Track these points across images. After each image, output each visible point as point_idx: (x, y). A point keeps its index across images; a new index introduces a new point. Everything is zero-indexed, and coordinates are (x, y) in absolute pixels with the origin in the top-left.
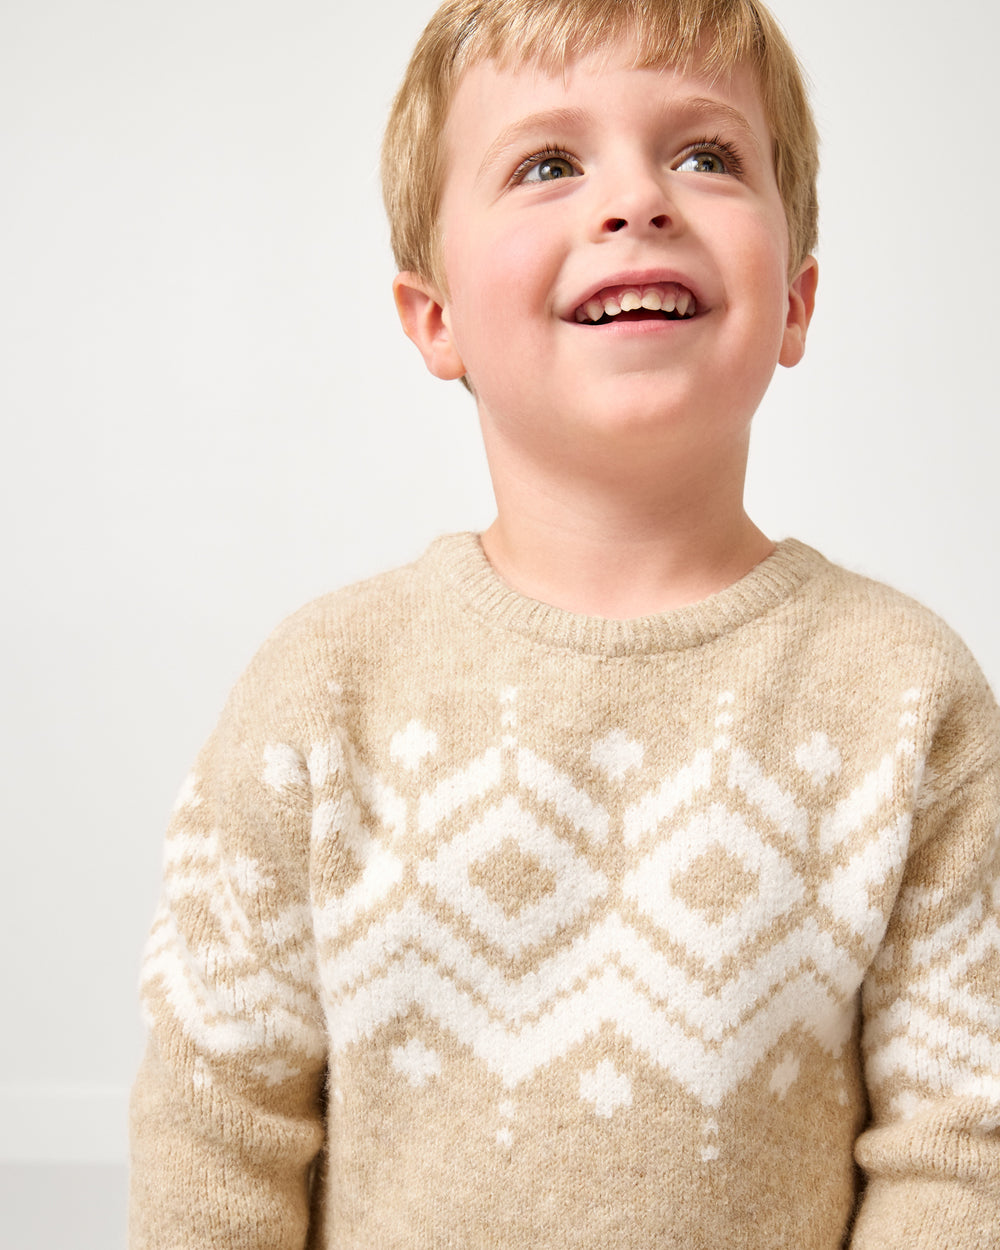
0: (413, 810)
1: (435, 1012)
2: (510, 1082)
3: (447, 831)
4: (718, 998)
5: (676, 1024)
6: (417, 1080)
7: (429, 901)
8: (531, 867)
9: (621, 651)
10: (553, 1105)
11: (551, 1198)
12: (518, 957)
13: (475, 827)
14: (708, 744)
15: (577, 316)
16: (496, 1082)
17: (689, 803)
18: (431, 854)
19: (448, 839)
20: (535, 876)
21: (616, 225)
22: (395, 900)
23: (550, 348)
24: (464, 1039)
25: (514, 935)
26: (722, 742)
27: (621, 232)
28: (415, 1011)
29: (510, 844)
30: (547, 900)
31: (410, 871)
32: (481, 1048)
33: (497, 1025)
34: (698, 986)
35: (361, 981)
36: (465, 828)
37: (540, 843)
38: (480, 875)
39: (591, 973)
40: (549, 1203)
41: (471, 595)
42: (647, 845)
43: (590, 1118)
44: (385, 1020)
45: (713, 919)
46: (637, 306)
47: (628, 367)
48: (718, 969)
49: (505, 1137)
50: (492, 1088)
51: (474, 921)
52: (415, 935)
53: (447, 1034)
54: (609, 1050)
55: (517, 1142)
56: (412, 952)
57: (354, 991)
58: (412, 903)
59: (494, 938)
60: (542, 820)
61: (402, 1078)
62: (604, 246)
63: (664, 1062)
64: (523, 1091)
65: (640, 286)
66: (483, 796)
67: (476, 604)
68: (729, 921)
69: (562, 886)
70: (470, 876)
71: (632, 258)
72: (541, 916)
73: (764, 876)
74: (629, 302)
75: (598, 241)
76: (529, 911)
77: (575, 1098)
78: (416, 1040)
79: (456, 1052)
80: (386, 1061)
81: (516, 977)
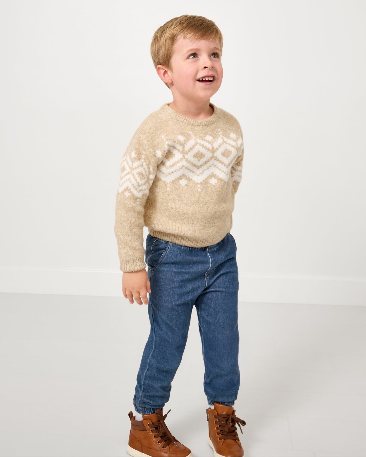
0: (184, 148)
1: (186, 175)
2: (199, 182)
3: (190, 150)
4: (228, 168)
5: (222, 172)
6: (183, 185)
7: (187, 160)
8: (202, 154)
9: (205, 125)
10: (206, 184)
11: (208, 197)
12: (199, 166)
13: (194, 149)
14: (220, 136)
15: (199, 80)
16: (196, 183)
17: (221, 143)
18: (187, 154)
19: (190, 152)
20: (202, 155)
21: (205, 67)
22: (181, 160)
23: (195, 84)
24: (191, 178)
25: (198, 163)
26: (221, 136)
27: (206, 68)
28: (184, 175)
29: (199, 151)
30: (204, 158)
31: (184, 156)
32: (193, 179)
33: (196, 175)
34: (225, 167)
35: (175, 171)
36: (192, 150)
37: (203, 150)
38: (194, 156)
39: (210, 167)
40: (207, 197)
41: (178, 119)
42: (217, 149)
43: (212, 185)
44: (179, 176)
45: (227, 158)
46: (208, 79)
47: (205, 89)
48: (228, 165)
49: (199, 190)
50: (196, 184)
51: (194, 162)
52: (184, 165)
53: (188, 178)
54: (213, 176)
55: (201, 191)
56: (184, 167)
57: (174, 173)
58: (184, 160)
59: (196, 164)
60: (203, 147)
61: (181, 185)
62: (204, 71)
63: (221, 177)
64: (201, 183)
65: (208, 77)
66: (194, 145)
67: (180, 120)
68: (229, 158)
69: (206, 156)
70: (193, 156)
71: (208, 73)
72: (203, 160)
73: (232, 152)
74: (207, 79)
75: (203, 70)
76: (201, 160)
77: (209, 183)
78: (183, 179)
79: (189, 180)
80: (178, 182)
81: (199, 168)
